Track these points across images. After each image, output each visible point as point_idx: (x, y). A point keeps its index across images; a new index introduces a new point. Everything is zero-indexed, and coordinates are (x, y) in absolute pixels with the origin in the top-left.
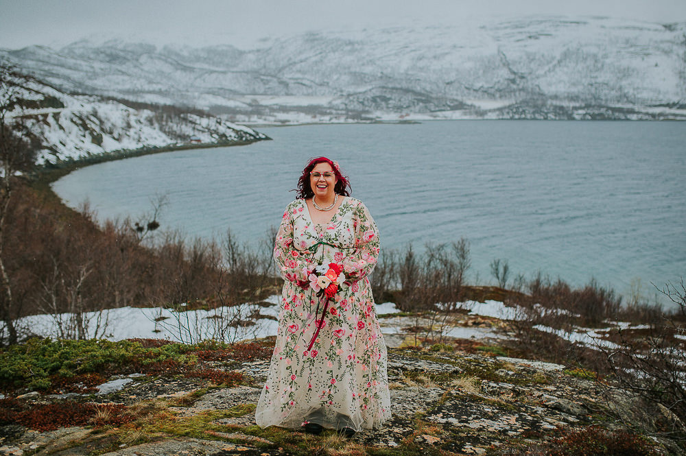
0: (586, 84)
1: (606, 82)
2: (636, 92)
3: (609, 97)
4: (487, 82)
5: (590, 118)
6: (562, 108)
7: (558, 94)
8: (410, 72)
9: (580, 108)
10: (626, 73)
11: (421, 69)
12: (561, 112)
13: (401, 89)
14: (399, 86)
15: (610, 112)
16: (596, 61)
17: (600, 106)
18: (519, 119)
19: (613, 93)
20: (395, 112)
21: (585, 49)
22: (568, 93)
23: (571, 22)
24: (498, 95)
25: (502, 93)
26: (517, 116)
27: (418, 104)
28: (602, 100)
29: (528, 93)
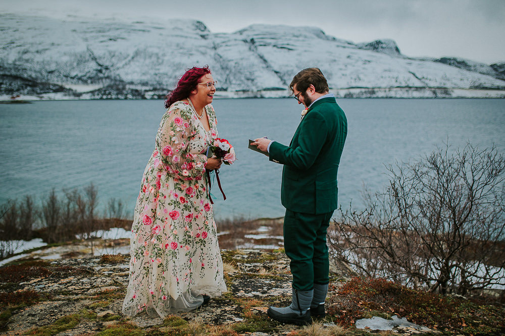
0: (152, 74)
1: (166, 73)
3: (168, 83)
4: (80, 72)
5: (157, 97)
6: (137, 91)
7: (134, 81)
8: (18, 63)
9: (150, 91)
10: (178, 67)
11: (27, 61)
12: (137, 94)
13: (11, 76)
14: (9, 74)
16: (158, 58)
17: (163, 90)
18: (107, 99)
19: (171, 80)
20: (7, 94)
21: (150, 50)
22: (141, 81)
23: (139, 30)
24: (89, 81)
25: (93, 80)
26: (105, 97)
27: (26, 88)
28: (164, 85)
29: (112, 80)
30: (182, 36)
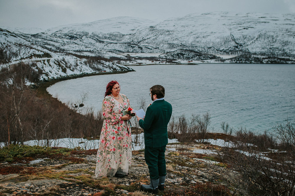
0: (268, 48)
1: (277, 47)
2: (290, 52)
3: (278, 54)
4: (225, 47)
5: (270, 62)
6: (258, 58)
7: (256, 52)
8: (193, 43)
9: (266, 58)
10: (286, 43)
11: (198, 42)
12: (257, 60)
13: (189, 50)
14: (188, 49)
15: (279, 60)
16: (273, 39)
17: (275, 58)
19: (280, 52)
20: (187, 60)
21: (268, 34)
22: (261, 52)
23: (262, 22)
24: (230, 53)
25: (232, 52)
26: (238, 62)
27: (196, 57)
28: (275, 55)
29: (243, 52)
30: (290, 24)
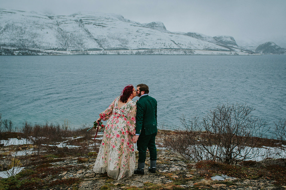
0: (18, 40)
1: (27, 39)
2: (40, 44)
3: (29, 45)
5: (21, 54)
6: (8, 50)
7: (6, 43)
9: (17, 50)
10: (35, 35)
12: (8, 52)
15: (30, 52)
16: (22, 30)
17: (26, 49)
19: (30, 44)
21: (16, 25)
22: (10, 43)
23: (8, 12)
28: (26, 46)
30: (36, 17)
